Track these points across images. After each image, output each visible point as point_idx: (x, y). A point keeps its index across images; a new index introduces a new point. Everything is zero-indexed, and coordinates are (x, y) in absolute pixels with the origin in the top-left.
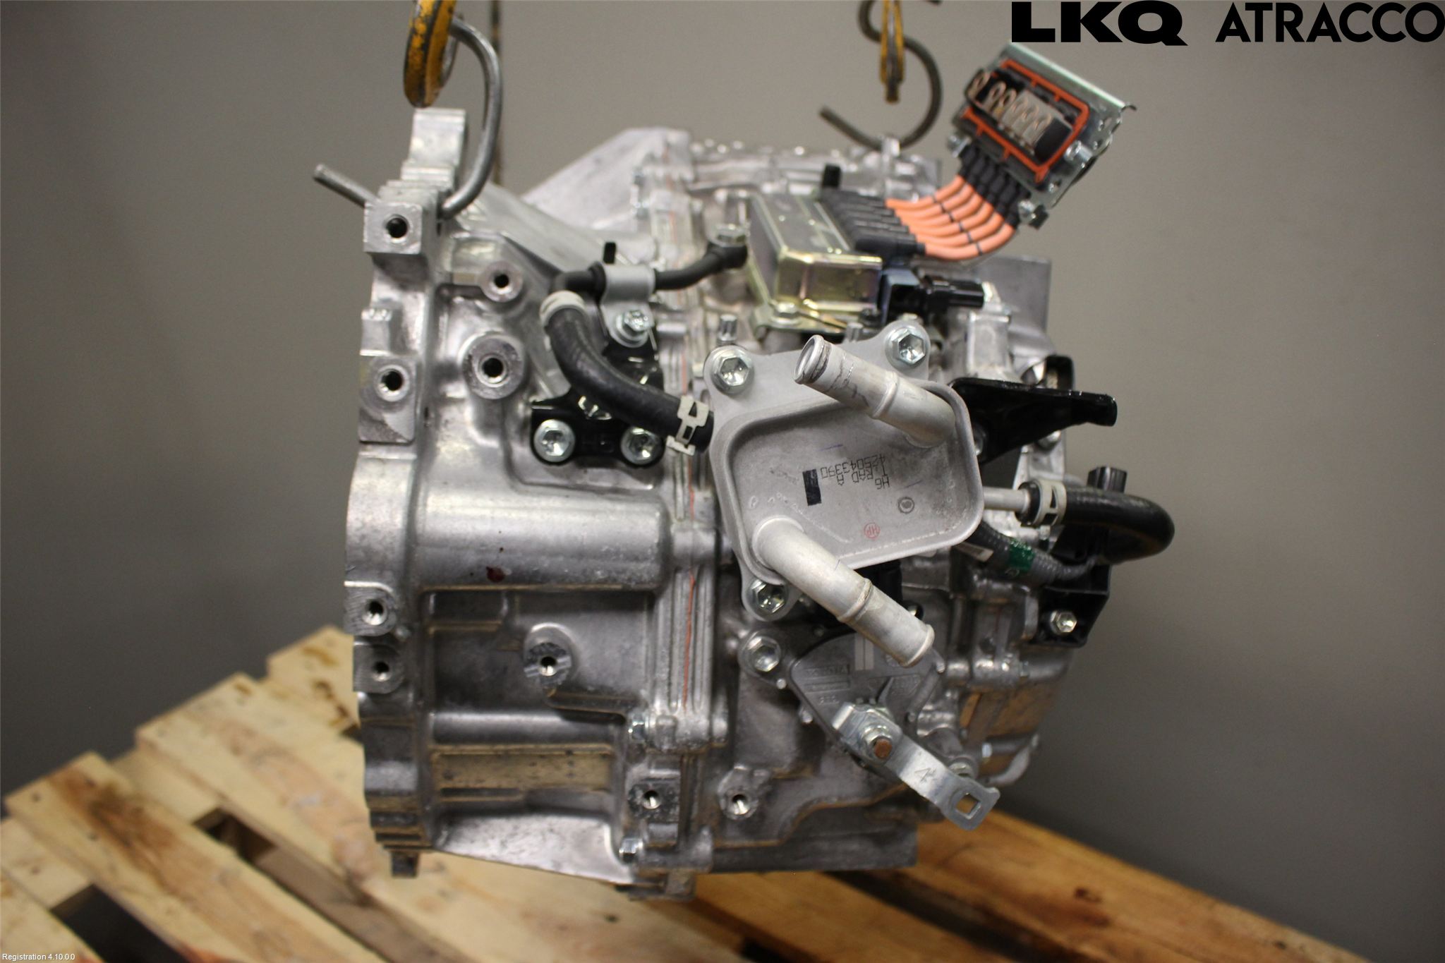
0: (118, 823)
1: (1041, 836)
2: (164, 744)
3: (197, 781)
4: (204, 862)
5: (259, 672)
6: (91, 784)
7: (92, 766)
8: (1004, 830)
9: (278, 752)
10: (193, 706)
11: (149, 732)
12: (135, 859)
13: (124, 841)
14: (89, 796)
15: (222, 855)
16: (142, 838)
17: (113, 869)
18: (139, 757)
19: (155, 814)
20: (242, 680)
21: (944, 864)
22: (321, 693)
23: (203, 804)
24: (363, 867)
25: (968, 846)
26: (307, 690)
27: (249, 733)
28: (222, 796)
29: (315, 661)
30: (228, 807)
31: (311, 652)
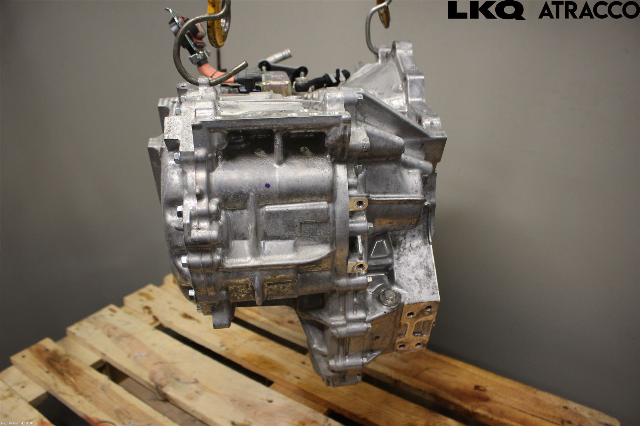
0: (58, 366)
1: (460, 364)
2: (78, 333)
3: (92, 349)
4: (95, 381)
5: (120, 304)
6: (47, 350)
7: (48, 343)
8: (444, 362)
9: (128, 336)
10: (91, 317)
11: (72, 329)
12: (65, 380)
13: (61, 373)
14: (46, 355)
15: (103, 378)
16: (68, 372)
17: (56, 385)
18: (68, 339)
19: (74, 362)
20: (112, 306)
21: (416, 377)
22: (147, 311)
23: (96, 358)
24: (163, 382)
25: (427, 369)
26: (141, 310)
27: (115, 328)
28: (104, 354)
29: (144, 298)
30: (106, 359)
31: (142, 294)
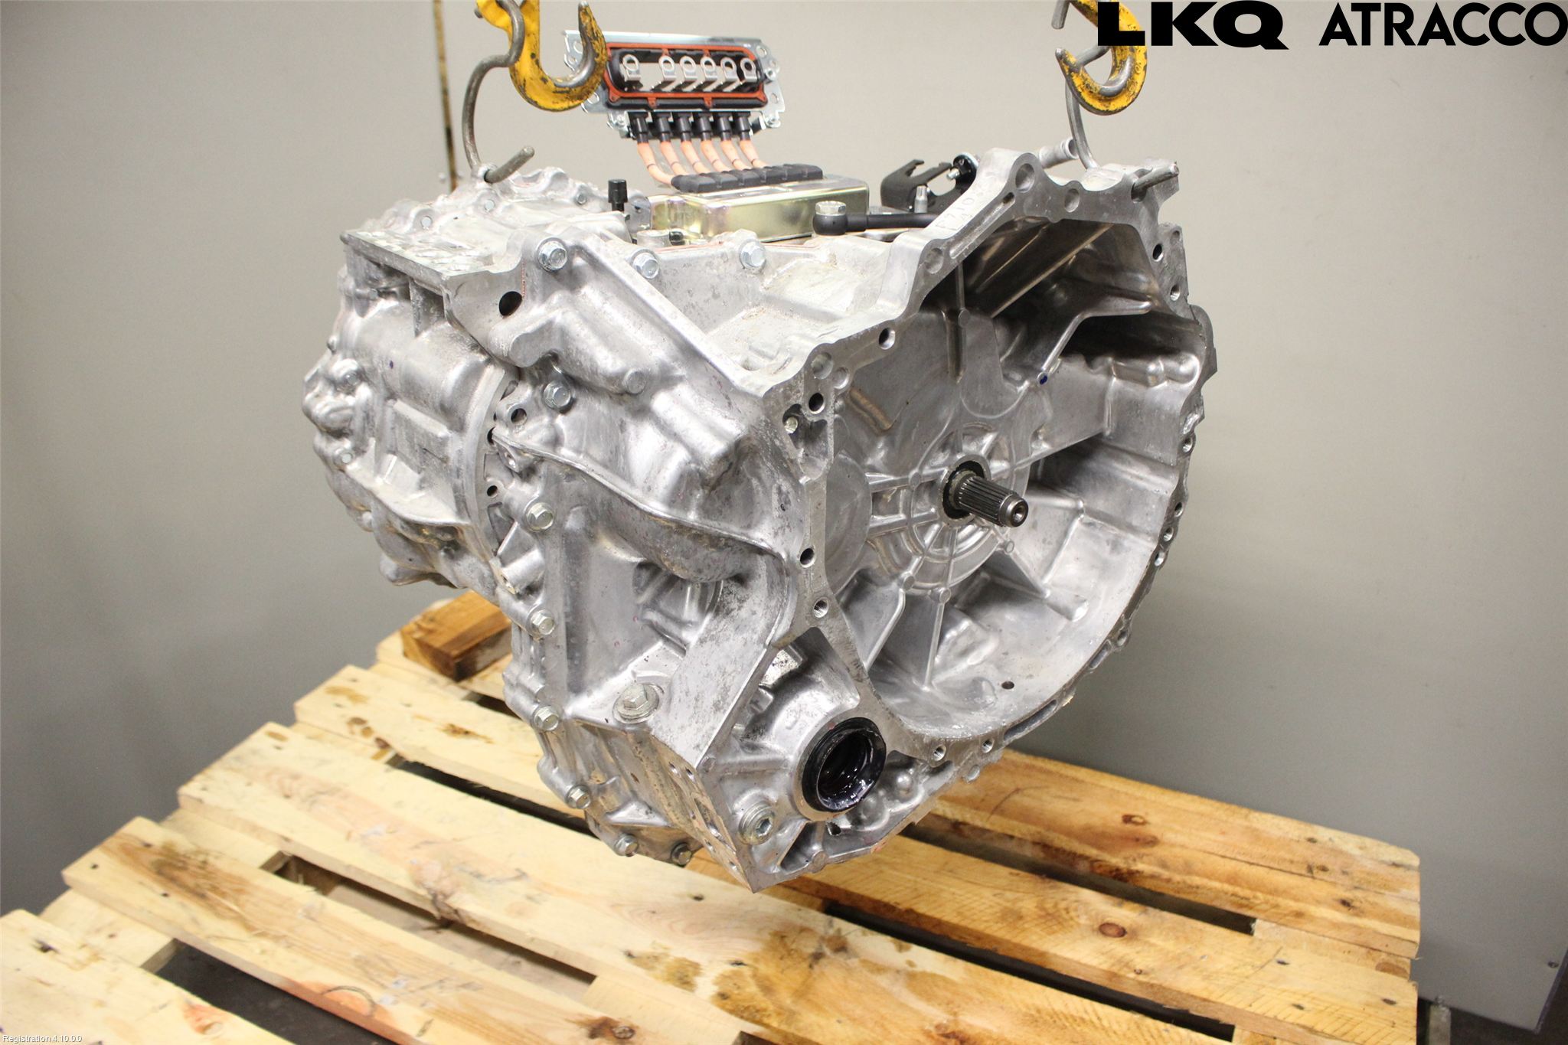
0: (185, 877)
2: (210, 798)
3: (254, 829)
4: (285, 903)
5: (288, 719)
6: (148, 845)
7: (141, 829)
8: (1048, 772)
9: (331, 790)
10: (230, 757)
11: (190, 790)
12: (213, 908)
13: (199, 895)
14: (149, 858)
16: (214, 889)
17: (195, 922)
18: (182, 815)
19: (222, 865)
20: (273, 727)
21: (998, 810)
22: (358, 728)
24: (445, 886)
25: (1017, 790)
26: (344, 730)
27: (295, 776)
28: (286, 840)
29: (342, 699)
30: (291, 850)
31: (335, 691)
